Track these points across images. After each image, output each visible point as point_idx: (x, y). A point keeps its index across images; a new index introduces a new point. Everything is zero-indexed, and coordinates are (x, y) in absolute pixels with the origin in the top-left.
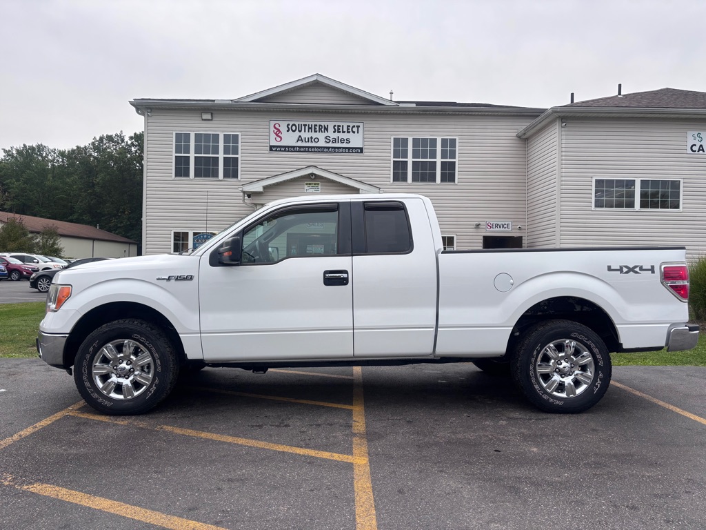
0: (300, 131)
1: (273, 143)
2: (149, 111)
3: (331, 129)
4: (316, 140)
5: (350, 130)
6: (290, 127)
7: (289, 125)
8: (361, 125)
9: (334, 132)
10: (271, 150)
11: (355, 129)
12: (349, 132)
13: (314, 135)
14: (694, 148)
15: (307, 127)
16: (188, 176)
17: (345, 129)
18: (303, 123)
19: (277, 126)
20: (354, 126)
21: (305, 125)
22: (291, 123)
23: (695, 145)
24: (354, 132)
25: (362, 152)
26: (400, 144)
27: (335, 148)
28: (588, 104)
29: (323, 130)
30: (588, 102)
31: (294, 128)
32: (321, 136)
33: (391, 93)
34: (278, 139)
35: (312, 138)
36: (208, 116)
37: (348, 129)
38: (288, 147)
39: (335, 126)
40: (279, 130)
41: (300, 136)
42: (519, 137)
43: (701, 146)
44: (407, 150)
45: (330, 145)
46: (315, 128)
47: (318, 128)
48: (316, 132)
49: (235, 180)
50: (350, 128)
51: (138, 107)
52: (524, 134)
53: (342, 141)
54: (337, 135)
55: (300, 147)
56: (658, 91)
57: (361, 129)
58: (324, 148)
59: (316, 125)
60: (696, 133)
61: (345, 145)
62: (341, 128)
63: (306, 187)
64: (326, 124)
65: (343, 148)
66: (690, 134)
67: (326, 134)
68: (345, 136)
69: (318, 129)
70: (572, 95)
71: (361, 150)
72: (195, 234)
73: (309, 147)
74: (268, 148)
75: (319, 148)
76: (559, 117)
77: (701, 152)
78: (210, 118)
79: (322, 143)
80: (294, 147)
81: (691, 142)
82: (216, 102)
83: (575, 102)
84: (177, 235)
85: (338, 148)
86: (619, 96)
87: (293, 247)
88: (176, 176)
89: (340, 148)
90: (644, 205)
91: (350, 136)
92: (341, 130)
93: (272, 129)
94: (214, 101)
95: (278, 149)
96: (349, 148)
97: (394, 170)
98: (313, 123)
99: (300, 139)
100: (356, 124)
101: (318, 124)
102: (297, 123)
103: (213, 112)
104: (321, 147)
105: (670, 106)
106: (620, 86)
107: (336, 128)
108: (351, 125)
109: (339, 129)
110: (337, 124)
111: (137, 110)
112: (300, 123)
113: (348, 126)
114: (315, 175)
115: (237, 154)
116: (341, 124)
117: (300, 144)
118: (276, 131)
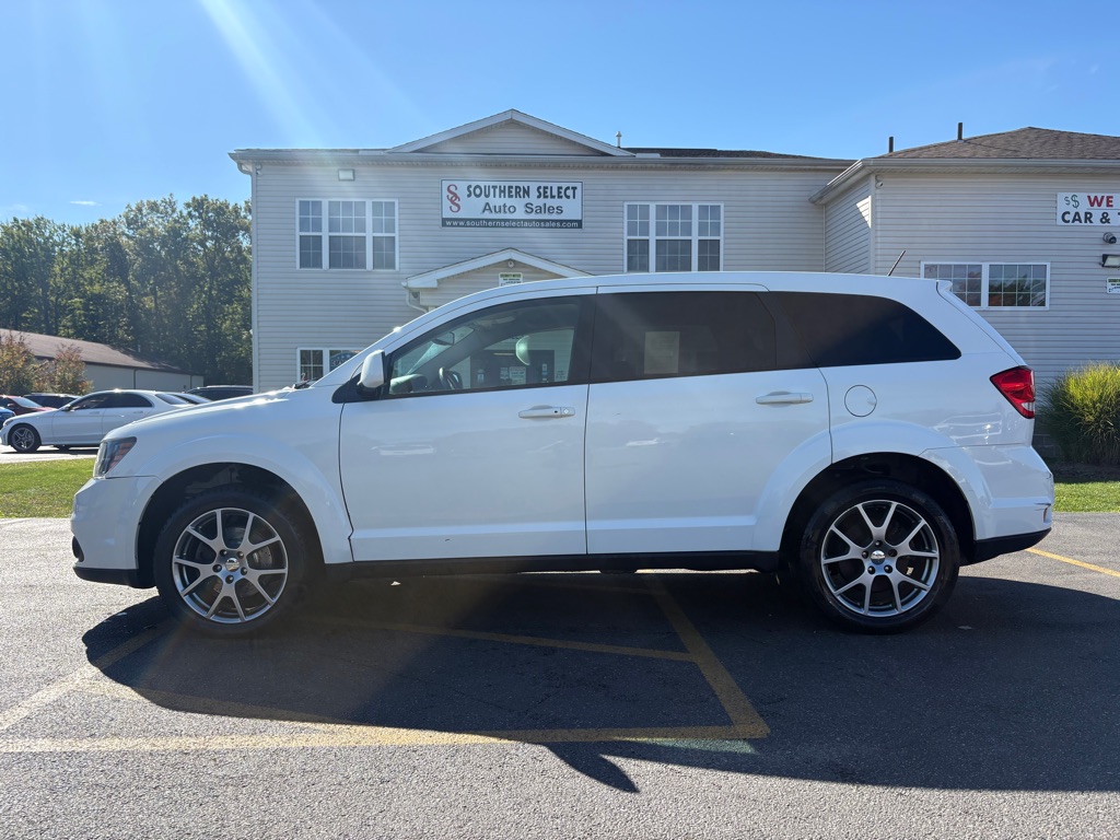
0: (487, 196)
1: (447, 214)
2: (259, 167)
3: (534, 193)
4: (512, 209)
5: (563, 194)
6: (472, 189)
7: (470, 186)
8: (579, 185)
9: (539, 197)
10: (444, 225)
11: (570, 192)
12: (560, 197)
13: (509, 202)
14: (1067, 217)
15: (497, 190)
16: (320, 266)
17: (555, 193)
18: (492, 184)
19: (452, 189)
20: (568, 188)
21: (495, 187)
22: (474, 184)
23: (1069, 213)
24: (568, 197)
25: (580, 226)
26: (637, 214)
27: (540, 221)
28: (914, 154)
29: (521, 193)
30: (914, 150)
31: (478, 191)
32: (519, 203)
33: (619, 136)
34: (455, 208)
35: (505, 206)
36: (349, 175)
37: (559, 193)
38: (471, 220)
39: (539, 188)
40: (455, 195)
41: (488, 204)
42: (814, 202)
43: (1077, 213)
44: (648, 223)
45: (533, 216)
46: (510, 192)
47: (513, 190)
48: (512, 196)
49: (391, 271)
50: (563, 191)
51: (242, 162)
52: (821, 198)
53: (550, 210)
54: (542, 201)
55: (488, 220)
56: (1017, 132)
57: (578, 192)
58: (524, 220)
59: (510, 187)
60: (1070, 195)
61: (555, 216)
62: (549, 191)
63: (501, 280)
64: (526, 185)
65: (553, 221)
66: (1061, 196)
67: (527, 200)
68: (555, 202)
69: (514, 193)
70: (891, 139)
71: (579, 224)
72: (332, 353)
73: (501, 220)
74: (440, 223)
75: (516, 220)
76: (873, 172)
77: (1077, 223)
78: (352, 177)
79: (520, 214)
80: (479, 220)
81: (1062, 207)
82: (360, 153)
83: (895, 150)
84: (305, 356)
85: (545, 221)
86: (960, 142)
87: (480, 371)
88: (301, 266)
89: (548, 221)
90: (994, 300)
91: (563, 202)
92: (549, 194)
93: (445, 193)
94: (357, 151)
95: (455, 223)
96: (561, 221)
97: (628, 253)
98: (507, 184)
99: (487, 207)
100: (571, 185)
101: (514, 184)
102: (482, 184)
103: (356, 169)
104: (520, 220)
105: (1033, 155)
106: (960, 125)
107: (541, 190)
108: (564, 186)
109: (545, 192)
110: (543, 185)
111: (240, 165)
112: (487, 184)
113: (560, 188)
114: (514, 261)
115: (394, 232)
116: (549, 185)
117: (487, 215)
118: (451, 196)
